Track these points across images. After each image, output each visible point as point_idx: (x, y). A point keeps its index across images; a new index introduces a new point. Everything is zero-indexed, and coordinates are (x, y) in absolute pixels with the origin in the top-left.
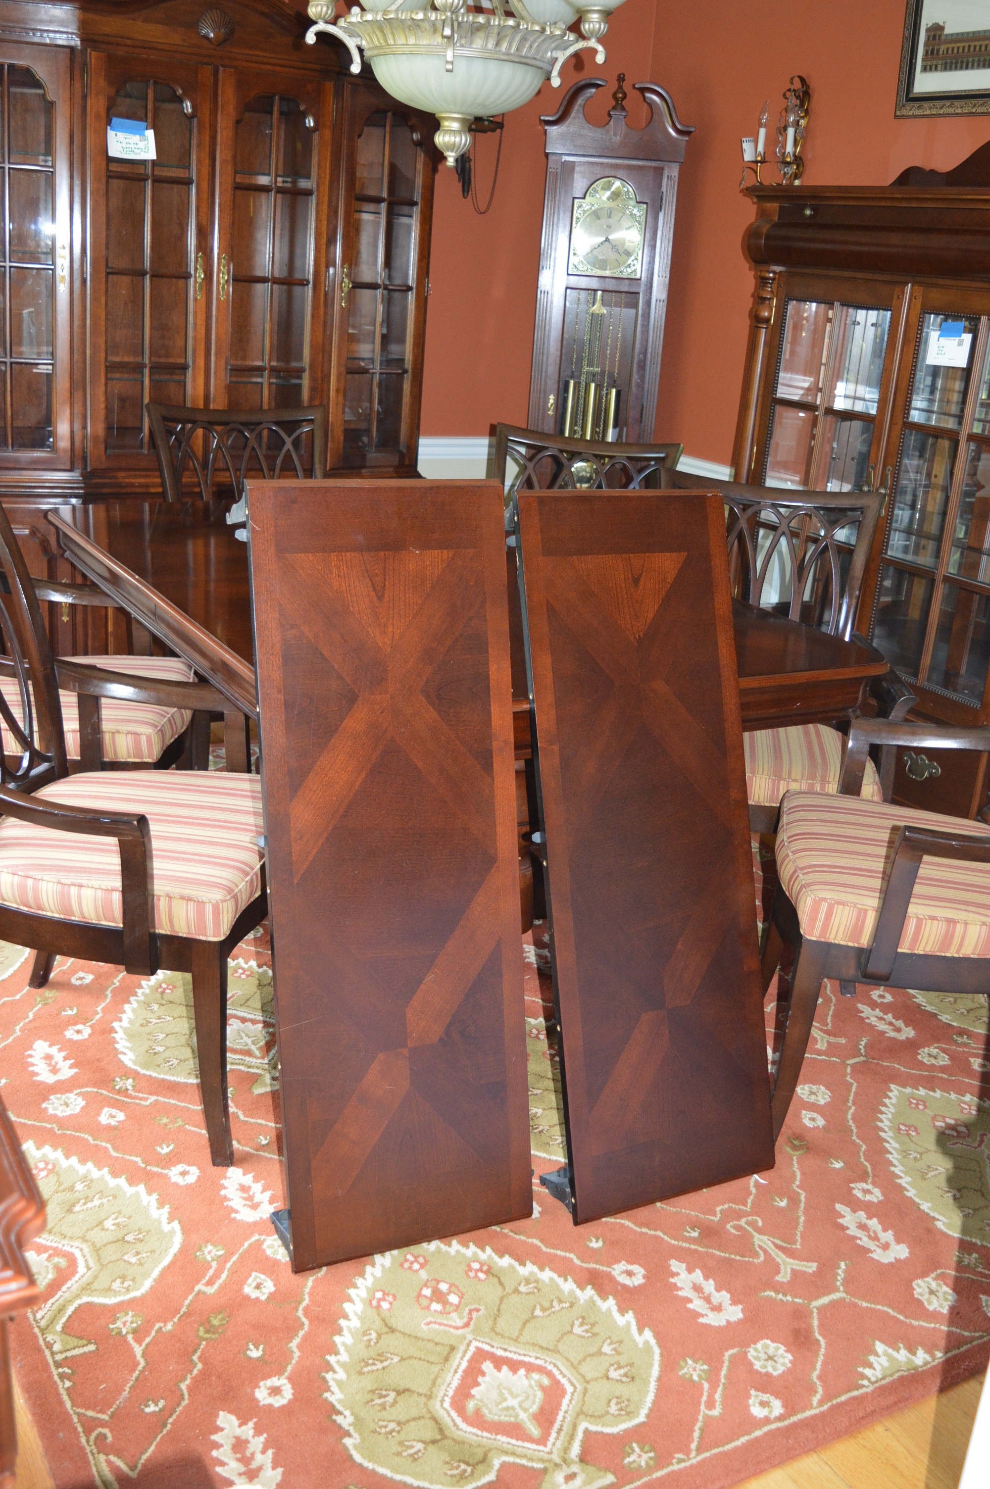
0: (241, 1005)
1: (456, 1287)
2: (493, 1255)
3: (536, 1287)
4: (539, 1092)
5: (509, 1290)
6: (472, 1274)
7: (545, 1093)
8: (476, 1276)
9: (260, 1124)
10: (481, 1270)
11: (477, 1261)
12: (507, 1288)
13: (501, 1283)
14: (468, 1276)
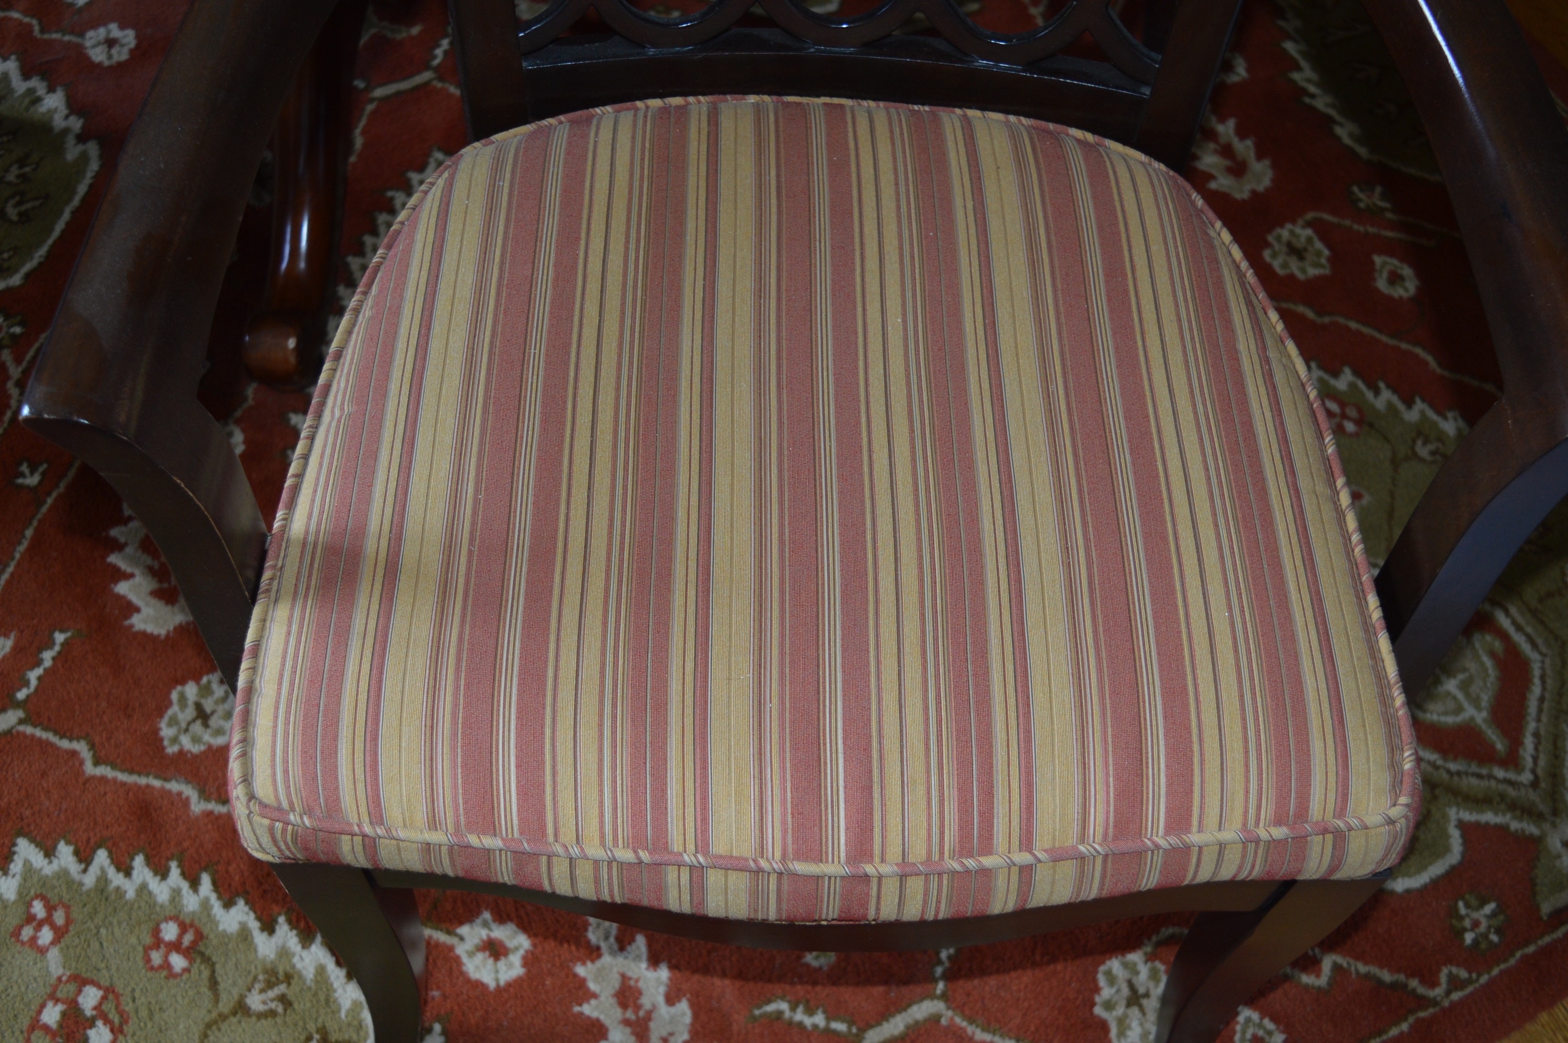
1: (117, 996)
2: (213, 897)
3: (282, 999)
5: (225, 1005)
6: (156, 957)
8: (167, 965)
10: (175, 946)
11: (175, 918)
12: (224, 997)
13: (213, 983)
14: (148, 960)
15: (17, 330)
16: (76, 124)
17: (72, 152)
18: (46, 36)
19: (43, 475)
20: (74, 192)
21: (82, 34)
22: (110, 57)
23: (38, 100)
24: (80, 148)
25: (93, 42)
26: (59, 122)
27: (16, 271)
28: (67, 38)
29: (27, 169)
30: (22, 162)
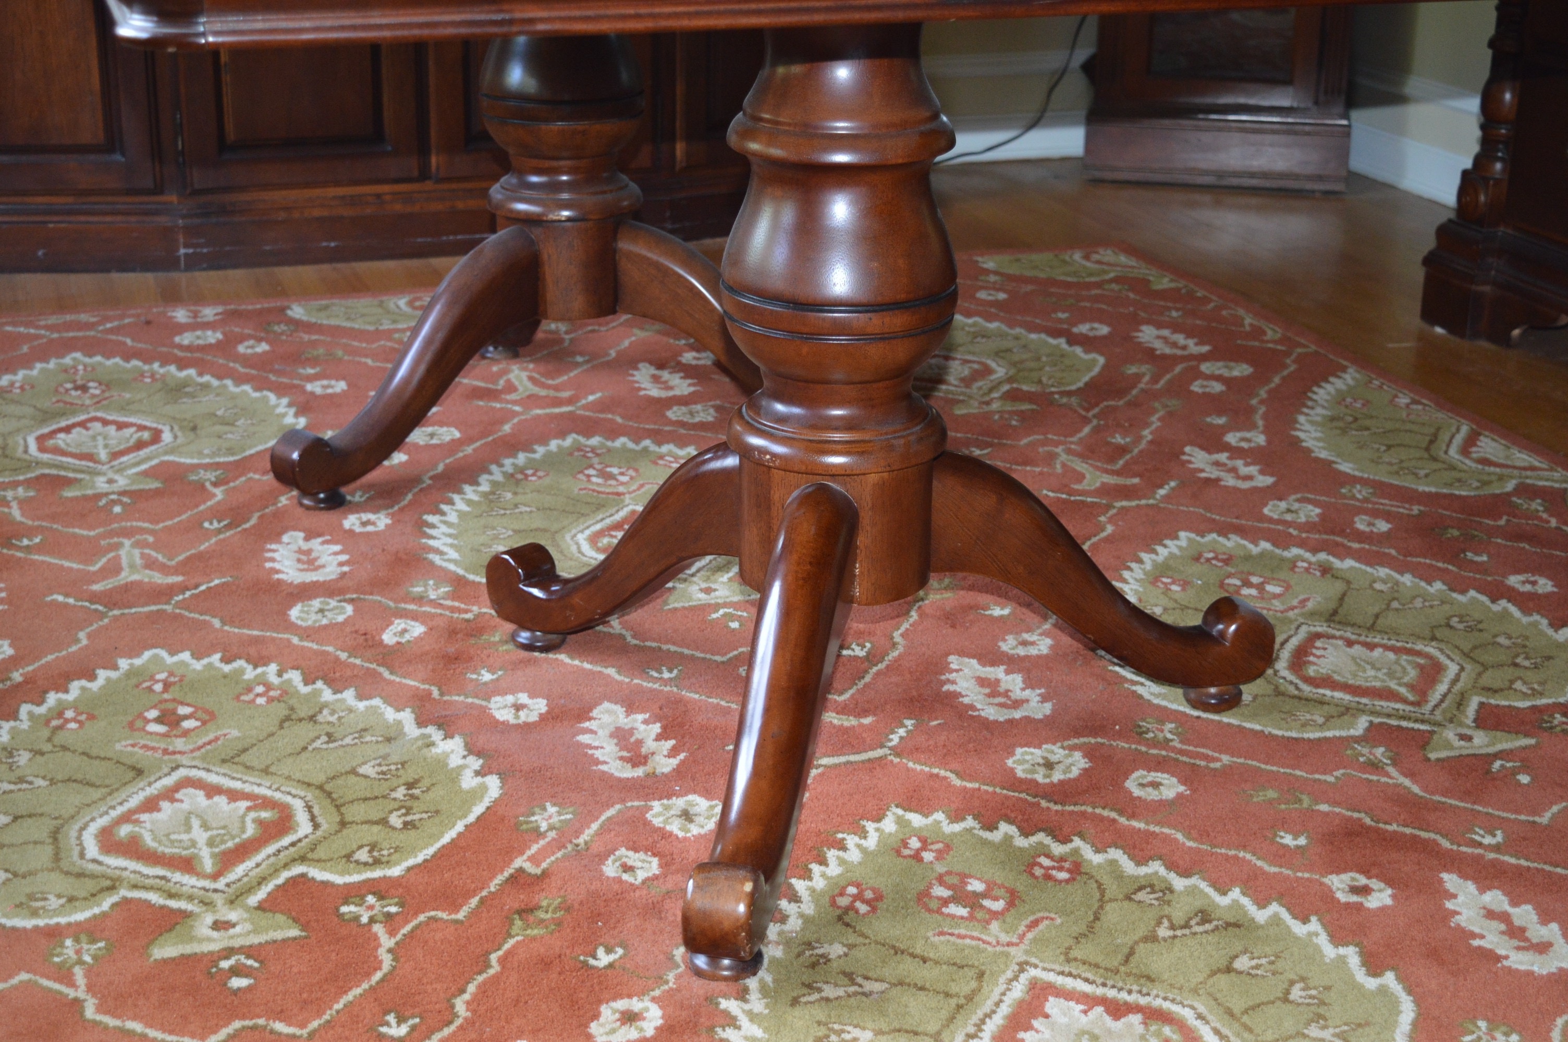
0: (224, 761)
4: (877, 987)
7: (895, 991)
9: (131, 1033)
15: (393, 909)
16: (475, 763)
17: (468, 781)
18: (446, 698)
19: (413, 1028)
20: (469, 811)
21: (488, 699)
22: (517, 717)
23: (433, 744)
24: (479, 779)
25: (498, 705)
26: (455, 761)
27: (397, 863)
28: (470, 700)
29: (416, 792)
30: (410, 786)
